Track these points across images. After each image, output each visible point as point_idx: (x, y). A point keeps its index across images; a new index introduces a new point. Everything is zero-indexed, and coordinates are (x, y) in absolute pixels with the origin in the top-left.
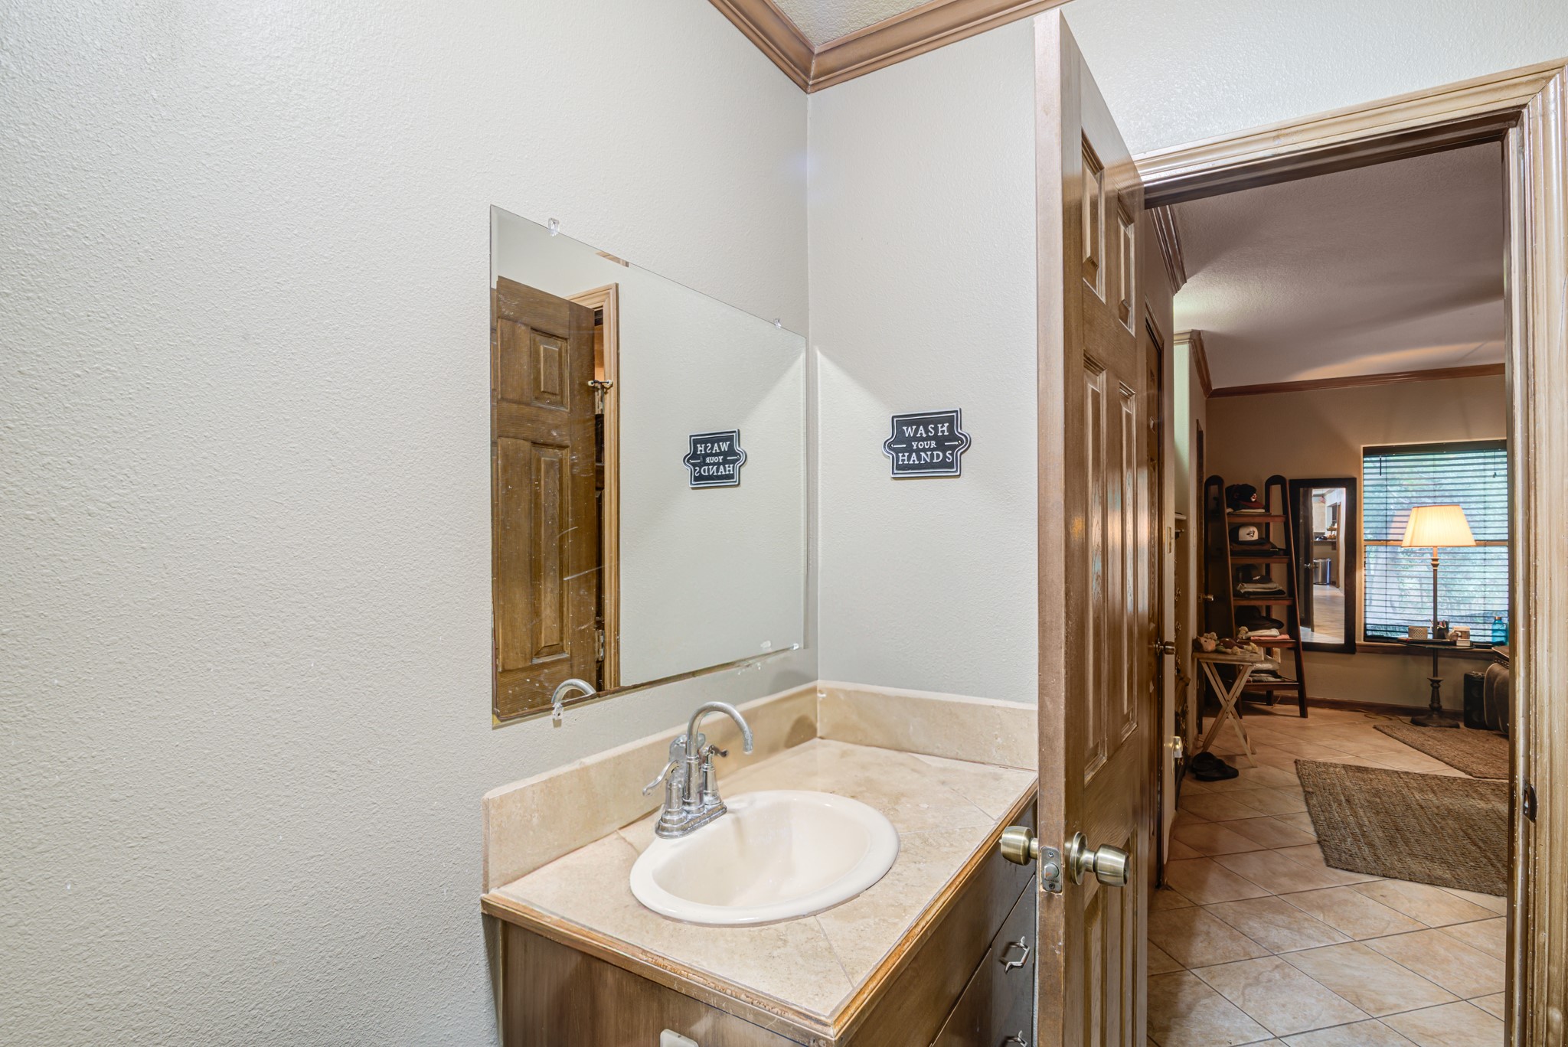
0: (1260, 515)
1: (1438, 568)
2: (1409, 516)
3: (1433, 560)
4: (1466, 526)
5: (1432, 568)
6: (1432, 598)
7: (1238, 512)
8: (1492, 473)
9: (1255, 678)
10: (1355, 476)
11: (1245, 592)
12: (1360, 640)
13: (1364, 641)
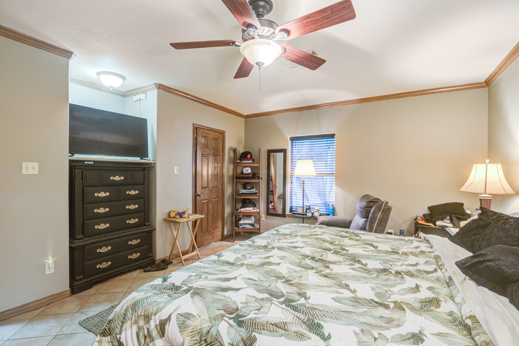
0: (251, 163)
1: (305, 184)
2: (296, 164)
3: (303, 181)
4: (313, 168)
5: (302, 184)
6: (302, 196)
7: (241, 162)
8: (328, 147)
9: (243, 227)
10: (287, 148)
11: (241, 193)
12: (287, 212)
13: (290, 213)
